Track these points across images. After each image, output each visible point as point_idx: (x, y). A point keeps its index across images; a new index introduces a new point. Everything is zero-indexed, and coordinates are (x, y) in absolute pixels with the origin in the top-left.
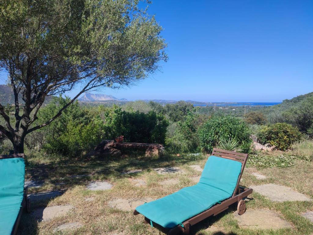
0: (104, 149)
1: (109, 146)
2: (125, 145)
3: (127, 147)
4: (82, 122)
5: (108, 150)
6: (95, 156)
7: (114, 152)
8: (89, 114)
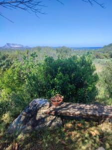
0: (37, 119)
1: (43, 114)
2: (68, 112)
3: (72, 116)
4: (4, 64)
5: (42, 120)
6: (25, 133)
7: (52, 121)
8: (9, 57)
